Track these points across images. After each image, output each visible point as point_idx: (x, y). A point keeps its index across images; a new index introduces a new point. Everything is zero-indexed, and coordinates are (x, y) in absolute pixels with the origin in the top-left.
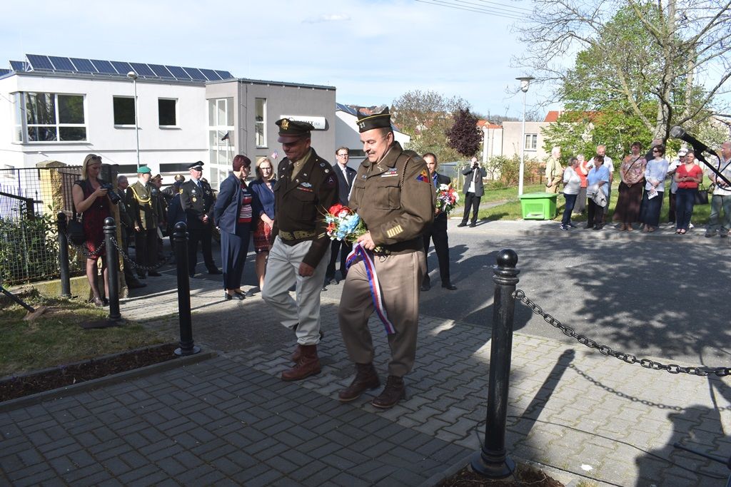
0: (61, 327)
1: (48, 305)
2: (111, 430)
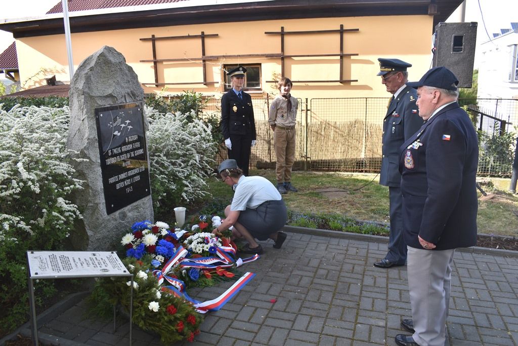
0: (501, 211)
1: (497, 194)
2: (511, 286)
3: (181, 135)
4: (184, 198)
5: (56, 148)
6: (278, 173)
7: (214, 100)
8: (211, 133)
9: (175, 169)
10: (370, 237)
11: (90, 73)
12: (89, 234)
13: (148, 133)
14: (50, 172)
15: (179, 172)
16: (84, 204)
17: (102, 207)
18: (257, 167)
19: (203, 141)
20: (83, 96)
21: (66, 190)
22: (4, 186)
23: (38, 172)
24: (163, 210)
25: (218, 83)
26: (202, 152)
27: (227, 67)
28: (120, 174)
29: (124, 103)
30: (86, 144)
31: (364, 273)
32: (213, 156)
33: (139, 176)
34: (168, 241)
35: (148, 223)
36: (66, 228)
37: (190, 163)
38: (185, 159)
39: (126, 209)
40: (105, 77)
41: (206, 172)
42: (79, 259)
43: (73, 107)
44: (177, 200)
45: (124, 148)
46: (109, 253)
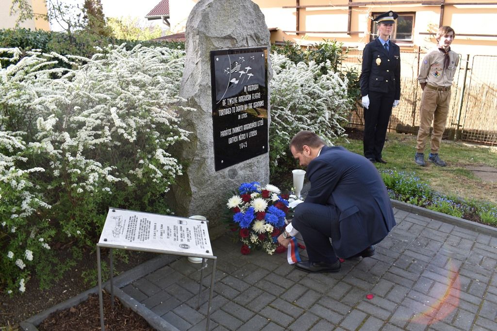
3: (312, 87)
6: (419, 141)
8: (346, 88)
9: (300, 125)
11: (208, 10)
12: (192, 190)
13: (271, 83)
16: (190, 157)
17: (211, 162)
18: (397, 131)
19: (336, 97)
20: (198, 37)
21: (168, 141)
24: (281, 170)
25: (363, 32)
26: (333, 109)
28: (234, 127)
29: (245, 46)
30: (197, 91)
33: (256, 131)
34: (278, 208)
36: (166, 182)
37: (318, 121)
38: (313, 115)
39: (237, 166)
41: (336, 132)
42: (162, 226)
43: (189, 48)
45: (241, 99)
46: (198, 223)
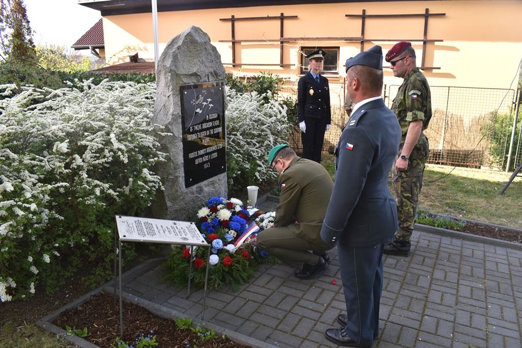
3: (257, 115)
4: (256, 177)
5: (143, 122)
7: (289, 82)
8: (286, 115)
9: (250, 148)
10: (444, 231)
11: (177, 52)
12: (168, 205)
13: (226, 113)
14: (138, 144)
15: (254, 152)
16: (165, 176)
17: (182, 180)
18: (329, 152)
19: (278, 123)
20: (170, 74)
21: (150, 162)
22: (98, 155)
23: (127, 143)
24: (236, 188)
25: (295, 65)
26: (276, 133)
27: (304, 50)
28: (199, 150)
29: (206, 82)
30: (170, 120)
31: (435, 266)
32: (287, 137)
33: (216, 153)
34: (241, 217)
35: (223, 199)
36: (149, 197)
37: (265, 144)
38: (260, 139)
39: (203, 184)
40: (190, 56)
42: (162, 226)
43: (160, 83)
44: (250, 178)
45: (205, 126)
46: (188, 224)
